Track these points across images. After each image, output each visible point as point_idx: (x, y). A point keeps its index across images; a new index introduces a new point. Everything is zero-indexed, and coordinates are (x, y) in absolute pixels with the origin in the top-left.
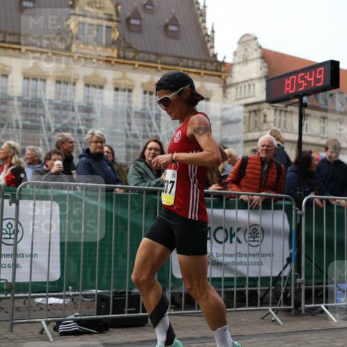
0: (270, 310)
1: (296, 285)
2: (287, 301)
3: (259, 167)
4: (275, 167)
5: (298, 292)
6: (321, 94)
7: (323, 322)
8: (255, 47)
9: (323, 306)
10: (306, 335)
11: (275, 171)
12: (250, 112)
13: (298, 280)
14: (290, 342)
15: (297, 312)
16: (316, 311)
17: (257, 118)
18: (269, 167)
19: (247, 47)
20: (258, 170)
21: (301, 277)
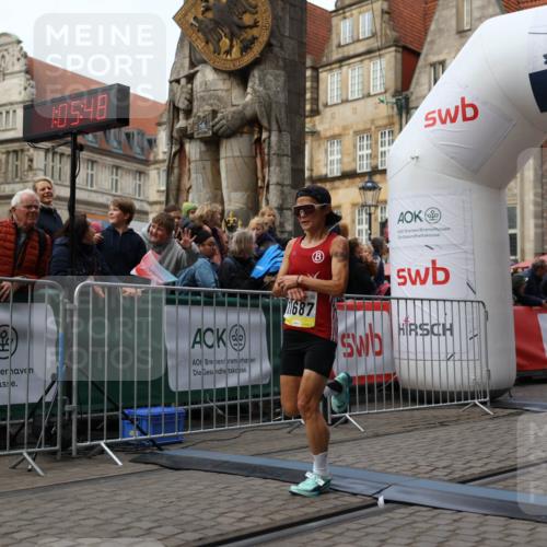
0: (25, 455)
1: (64, 414)
2: (50, 440)
3: (12, 238)
4: (37, 239)
5: (66, 425)
6: (112, 131)
7: (102, 466)
8: (18, 55)
9: (102, 443)
10: (76, 489)
11: (37, 245)
12: (8, 153)
13: (67, 408)
14: (51, 501)
15: (66, 455)
16: (92, 452)
17: (19, 163)
18: (28, 238)
19: (5, 53)
20: (10, 241)
21: (71, 403)
